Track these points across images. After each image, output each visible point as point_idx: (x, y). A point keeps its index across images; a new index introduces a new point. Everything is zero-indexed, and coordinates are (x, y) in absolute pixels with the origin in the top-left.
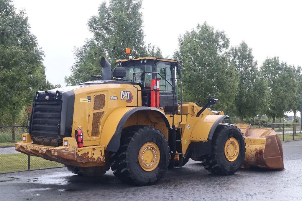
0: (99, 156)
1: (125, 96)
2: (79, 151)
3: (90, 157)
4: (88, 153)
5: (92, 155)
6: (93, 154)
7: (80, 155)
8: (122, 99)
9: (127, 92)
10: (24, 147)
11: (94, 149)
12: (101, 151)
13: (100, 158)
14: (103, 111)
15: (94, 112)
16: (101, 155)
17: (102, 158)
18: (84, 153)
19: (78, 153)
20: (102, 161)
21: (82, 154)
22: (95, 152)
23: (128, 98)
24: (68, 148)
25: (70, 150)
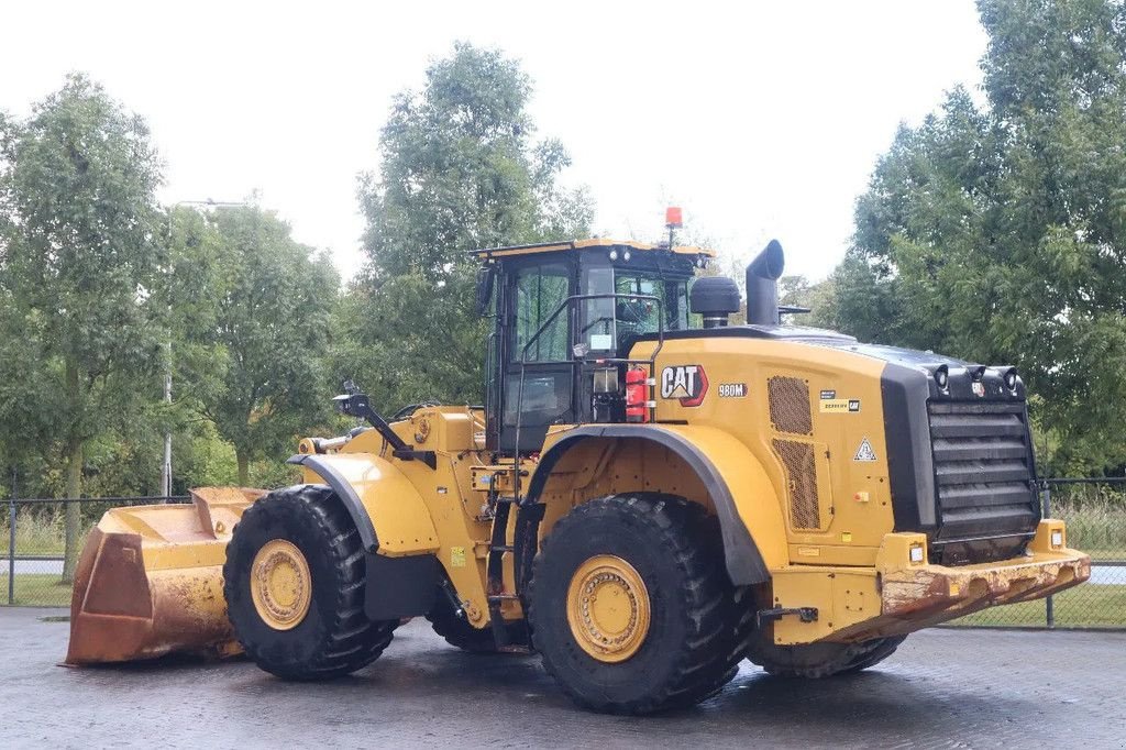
10: (987, 577)
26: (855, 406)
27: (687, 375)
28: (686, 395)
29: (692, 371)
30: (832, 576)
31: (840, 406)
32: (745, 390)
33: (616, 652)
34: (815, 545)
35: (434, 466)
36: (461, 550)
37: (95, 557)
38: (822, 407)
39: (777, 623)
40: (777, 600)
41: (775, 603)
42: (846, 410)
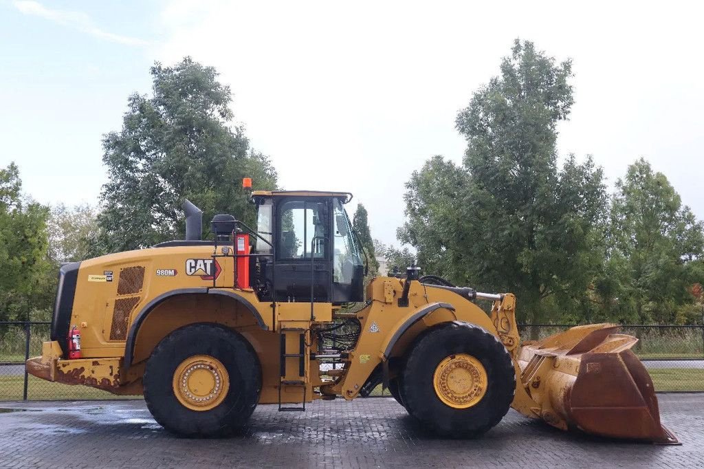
0: (107, 375)
1: (198, 267)
2: (64, 366)
3: (86, 377)
4: (83, 369)
5: (91, 373)
6: (93, 372)
7: (65, 372)
8: (190, 274)
9: (204, 260)
11: (95, 363)
12: (111, 367)
13: (109, 380)
14: (137, 296)
15: (117, 299)
16: (111, 374)
17: (112, 379)
18: (74, 370)
19: (62, 369)
20: (112, 384)
21: (70, 371)
22: (97, 368)
23: (206, 272)
24: (41, 360)
25: (44, 362)
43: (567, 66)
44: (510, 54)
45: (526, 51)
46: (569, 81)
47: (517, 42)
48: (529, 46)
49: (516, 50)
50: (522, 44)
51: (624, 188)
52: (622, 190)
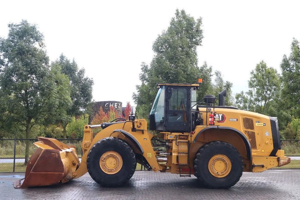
26: (265, 125)
27: (219, 116)
28: (219, 120)
29: (221, 115)
30: (267, 158)
31: (261, 124)
32: (237, 120)
33: (221, 176)
34: (255, 152)
35: (143, 133)
36: (151, 153)
37: (39, 156)
38: (256, 124)
39: (254, 168)
40: (253, 163)
41: (253, 164)
42: (263, 125)
43: (200, 21)
44: (175, 16)
45: (182, 15)
46: (201, 28)
47: (177, 10)
48: (183, 12)
49: (177, 14)
50: (180, 12)
51: (254, 75)
52: (253, 76)
